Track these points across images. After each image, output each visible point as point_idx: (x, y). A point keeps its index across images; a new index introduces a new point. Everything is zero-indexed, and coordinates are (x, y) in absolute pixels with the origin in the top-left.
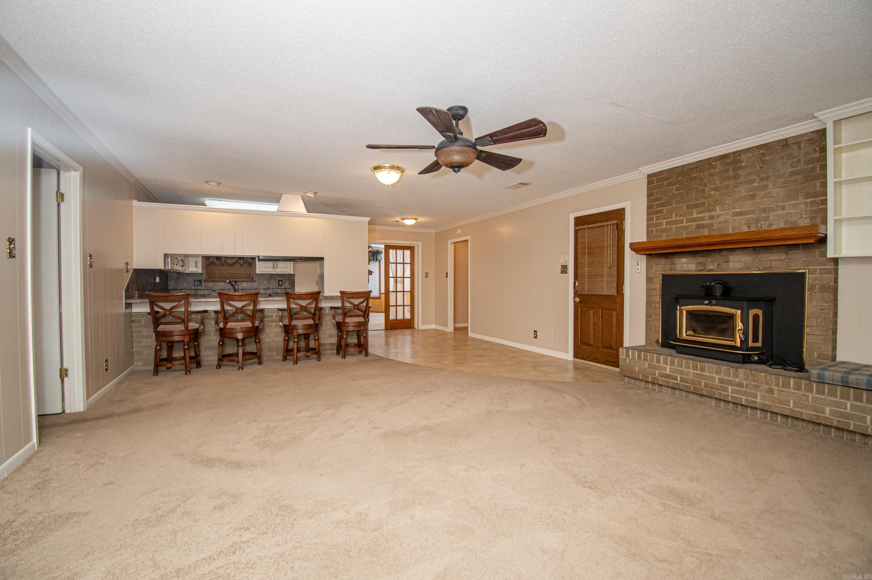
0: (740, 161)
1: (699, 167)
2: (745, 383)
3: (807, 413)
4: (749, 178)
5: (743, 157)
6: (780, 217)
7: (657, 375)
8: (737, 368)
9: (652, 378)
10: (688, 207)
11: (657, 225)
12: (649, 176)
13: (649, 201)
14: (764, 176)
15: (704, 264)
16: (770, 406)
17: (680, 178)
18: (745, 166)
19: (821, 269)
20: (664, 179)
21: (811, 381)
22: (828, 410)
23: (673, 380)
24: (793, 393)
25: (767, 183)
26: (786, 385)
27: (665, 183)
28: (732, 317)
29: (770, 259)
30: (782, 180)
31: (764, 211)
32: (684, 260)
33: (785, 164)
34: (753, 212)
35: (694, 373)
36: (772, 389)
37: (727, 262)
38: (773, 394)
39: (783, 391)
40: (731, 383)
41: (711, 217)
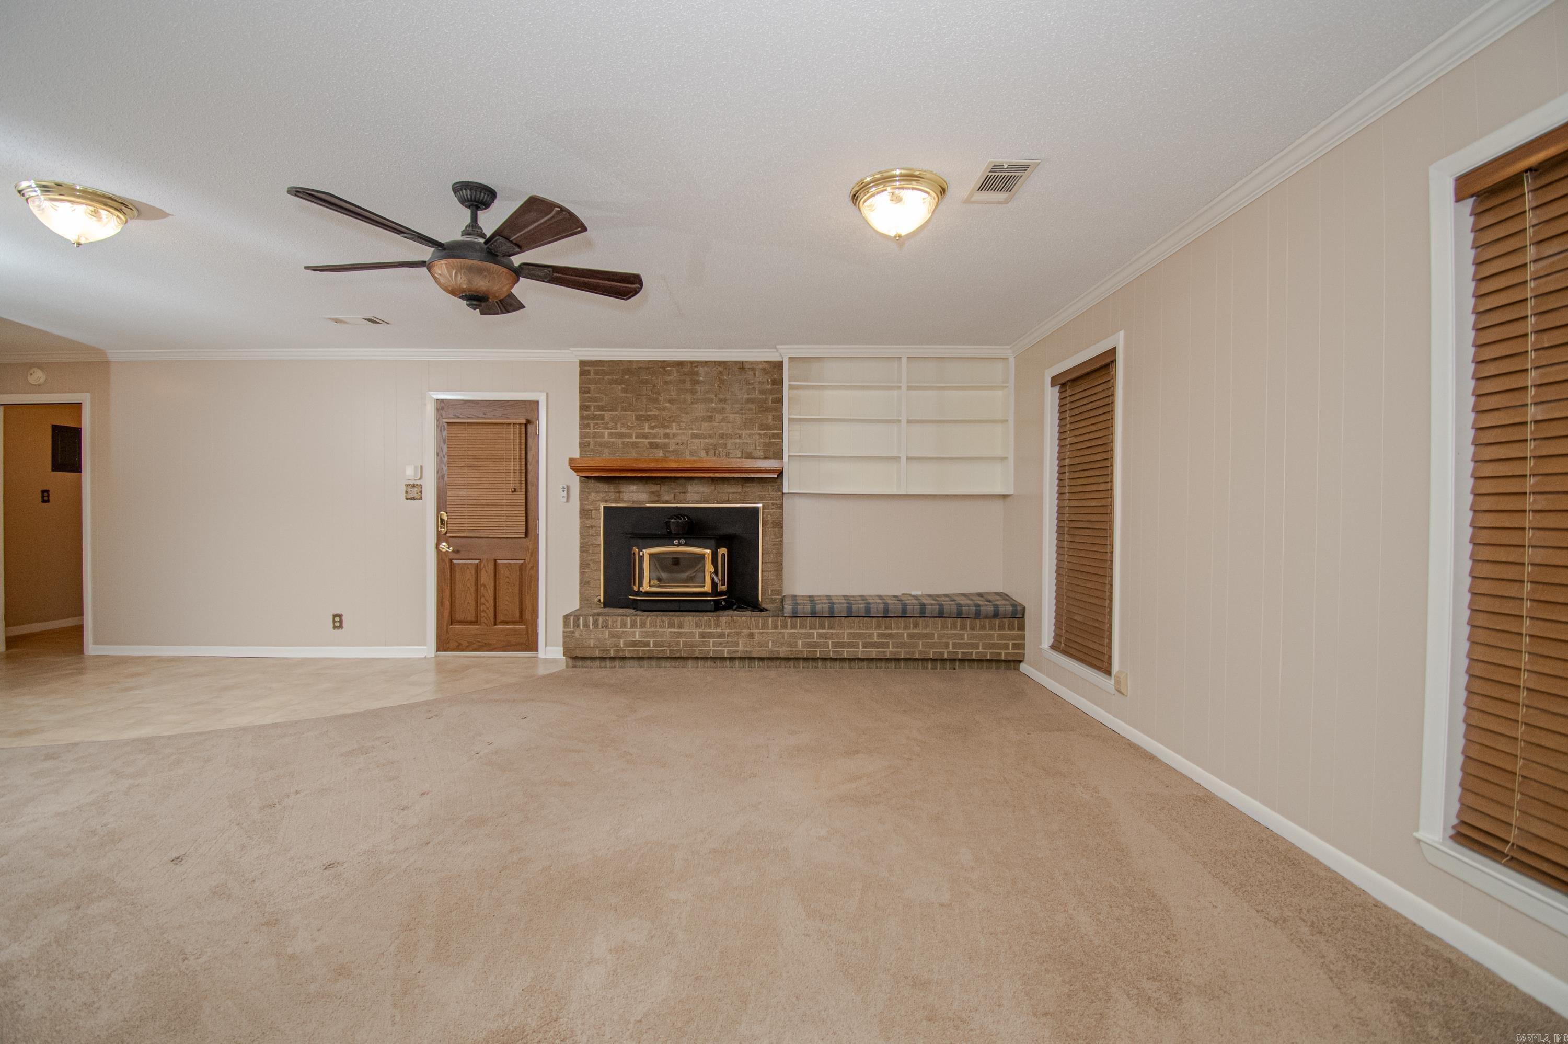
0: (697, 374)
1: (651, 368)
2: (726, 632)
3: (783, 651)
4: (707, 396)
5: (701, 370)
6: (737, 446)
7: (622, 645)
8: (718, 617)
9: (615, 651)
10: (638, 418)
11: (595, 435)
12: (583, 363)
13: (582, 400)
14: (722, 397)
15: (657, 494)
16: (750, 652)
17: (627, 377)
18: (703, 382)
19: (772, 503)
20: (605, 373)
21: (785, 617)
22: (800, 643)
23: (643, 647)
24: (771, 633)
25: (725, 406)
26: (765, 626)
27: (606, 378)
28: (702, 557)
29: (728, 491)
30: (739, 406)
31: (722, 436)
32: (634, 488)
33: (741, 389)
34: (710, 436)
35: (670, 632)
36: (753, 633)
37: (684, 493)
38: (753, 638)
39: (763, 633)
40: (710, 635)
41: (667, 436)
